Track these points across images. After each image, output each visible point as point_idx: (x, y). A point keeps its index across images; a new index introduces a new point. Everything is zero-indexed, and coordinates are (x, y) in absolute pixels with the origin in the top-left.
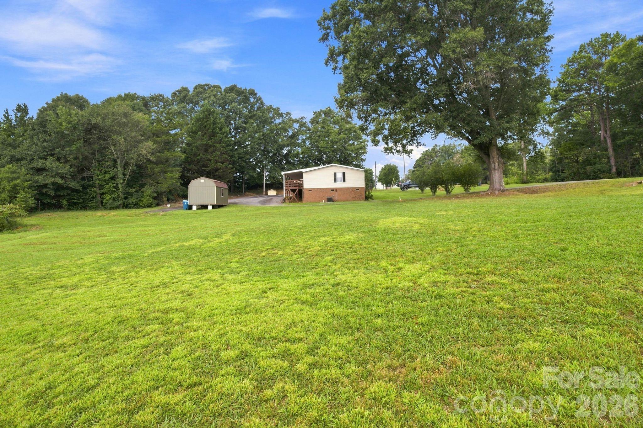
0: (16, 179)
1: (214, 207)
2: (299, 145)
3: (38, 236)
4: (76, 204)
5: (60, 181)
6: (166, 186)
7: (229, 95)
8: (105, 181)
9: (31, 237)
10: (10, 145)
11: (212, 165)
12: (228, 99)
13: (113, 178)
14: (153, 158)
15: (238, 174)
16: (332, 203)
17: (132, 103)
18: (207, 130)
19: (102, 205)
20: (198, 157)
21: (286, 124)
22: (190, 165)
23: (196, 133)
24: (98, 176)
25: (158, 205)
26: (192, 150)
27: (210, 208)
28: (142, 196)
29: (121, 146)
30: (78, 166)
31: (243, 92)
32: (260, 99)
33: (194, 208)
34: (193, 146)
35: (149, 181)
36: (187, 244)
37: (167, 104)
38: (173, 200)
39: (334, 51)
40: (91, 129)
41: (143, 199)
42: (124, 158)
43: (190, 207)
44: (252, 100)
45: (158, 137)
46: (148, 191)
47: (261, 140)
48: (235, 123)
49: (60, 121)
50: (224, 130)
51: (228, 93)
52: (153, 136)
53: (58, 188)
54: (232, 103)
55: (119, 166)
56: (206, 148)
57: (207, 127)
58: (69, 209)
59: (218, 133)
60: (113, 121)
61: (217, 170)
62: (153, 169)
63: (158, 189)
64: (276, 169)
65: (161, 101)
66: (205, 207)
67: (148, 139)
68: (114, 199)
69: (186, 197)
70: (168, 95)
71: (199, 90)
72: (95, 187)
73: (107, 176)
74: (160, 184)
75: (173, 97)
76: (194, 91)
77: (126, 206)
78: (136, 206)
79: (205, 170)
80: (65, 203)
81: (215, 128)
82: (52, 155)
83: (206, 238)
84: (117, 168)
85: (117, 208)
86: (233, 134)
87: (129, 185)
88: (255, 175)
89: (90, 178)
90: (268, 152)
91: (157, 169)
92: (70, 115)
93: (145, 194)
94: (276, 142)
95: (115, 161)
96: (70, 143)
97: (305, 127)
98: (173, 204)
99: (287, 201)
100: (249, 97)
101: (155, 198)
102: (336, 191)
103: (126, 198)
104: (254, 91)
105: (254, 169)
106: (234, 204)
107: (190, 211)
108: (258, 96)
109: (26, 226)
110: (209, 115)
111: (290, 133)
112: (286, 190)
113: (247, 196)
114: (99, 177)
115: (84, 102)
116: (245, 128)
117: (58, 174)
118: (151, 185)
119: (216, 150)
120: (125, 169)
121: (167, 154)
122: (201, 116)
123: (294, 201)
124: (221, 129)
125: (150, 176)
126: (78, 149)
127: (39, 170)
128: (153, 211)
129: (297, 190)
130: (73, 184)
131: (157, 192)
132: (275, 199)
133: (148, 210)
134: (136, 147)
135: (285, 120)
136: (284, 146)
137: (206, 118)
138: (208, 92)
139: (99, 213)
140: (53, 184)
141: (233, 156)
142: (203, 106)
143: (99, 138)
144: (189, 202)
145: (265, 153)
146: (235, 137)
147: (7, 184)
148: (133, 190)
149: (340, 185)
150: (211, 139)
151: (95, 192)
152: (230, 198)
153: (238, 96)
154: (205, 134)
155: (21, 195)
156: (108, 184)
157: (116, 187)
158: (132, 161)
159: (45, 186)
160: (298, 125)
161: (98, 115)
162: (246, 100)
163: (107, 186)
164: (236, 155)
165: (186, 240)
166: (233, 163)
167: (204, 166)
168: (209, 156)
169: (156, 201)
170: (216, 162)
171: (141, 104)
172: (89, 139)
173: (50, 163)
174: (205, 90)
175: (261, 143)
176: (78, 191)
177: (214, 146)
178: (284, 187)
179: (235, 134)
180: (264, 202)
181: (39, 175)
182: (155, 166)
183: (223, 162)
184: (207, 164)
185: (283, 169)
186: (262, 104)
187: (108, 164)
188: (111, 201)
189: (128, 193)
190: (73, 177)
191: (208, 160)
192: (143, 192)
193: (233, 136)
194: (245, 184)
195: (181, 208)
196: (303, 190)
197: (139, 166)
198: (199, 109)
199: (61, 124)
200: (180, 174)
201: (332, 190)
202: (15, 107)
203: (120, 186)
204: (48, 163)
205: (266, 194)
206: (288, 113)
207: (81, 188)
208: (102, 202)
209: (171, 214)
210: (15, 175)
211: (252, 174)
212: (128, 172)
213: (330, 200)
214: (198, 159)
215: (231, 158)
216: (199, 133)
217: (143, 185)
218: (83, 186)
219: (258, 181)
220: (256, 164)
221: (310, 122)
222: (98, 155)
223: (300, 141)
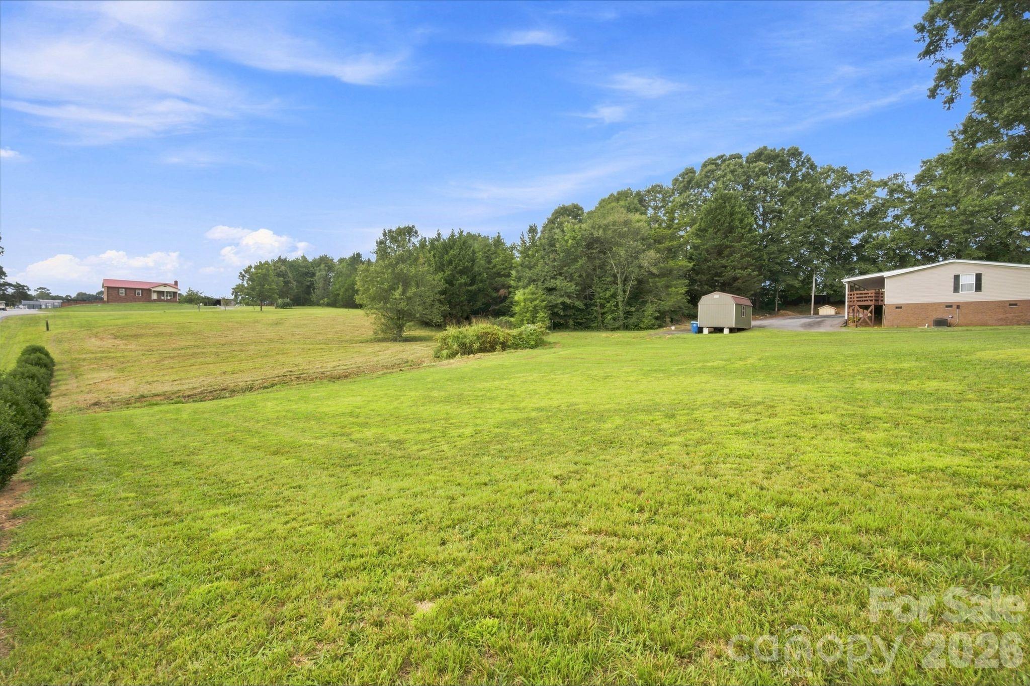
0: (536, 299)
1: (732, 330)
2: (886, 227)
3: (566, 352)
4: (580, 324)
5: (568, 301)
6: (670, 303)
7: (754, 164)
8: (605, 299)
9: (561, 353)
10: (527, 267)
11: (729, 274)
12: (753, 171)
13: (614, 296)
14: (655, 271)
15: (768, 283)
16: (944, 328)
17: (627, 202)
18: (722, 225)
19: (602, 326)
20: (710, 264)
21: (860, 192)
22: (697, 275)
23: (705, 230)
24: (599, 293)
25: (660, 326)
26: (700, 254)
27: (726, 331)
28: (644, 316)
29: (622, 259)
30: (581, 284)
31: (778, 156)
32: (809, 160)
33: (706, 331)
34: (702, 250)
35: (650, 298)
36: (709, 364)
37: (666, 195)
38: (678, 321)
39: (951, 69)
40: (592, 243)
41: (644, 319)
42: (624, 272)
43: (700, 330)
44: (793, 165)
45: (660, 243)
46: (650, 309)
47: (809, 227)
48: (763, 207)
49: (566, 238)
50: (746, 221)
51: (752, 162)
52: (655, 243)
53: (565, 306)
54: (759, 176)
55: (619, 281)
56: (719, 252)
57: (722, 221)
58: (575, 330)
59: (737, 227)
60: (613, 232)
61: (735, 279)
62: (654, 283)
63: (661, 308)
64: (837, 272)
65: (659, 192)
66: (719, 330)
67: (649, 247)
68: (614, 319)
69: (695, 317)
70: (668, 184)
71: (709, 168)
72: (596, 306)
73: (608, 294)
74: (663, 301)
75: (674, 184)
76: (702, 171)
77: (626, 328)
78: (637, 327)
79: (717, 281)
80: (571, 322)
81: (732, 221)
82: (560, 274)
83: (729, 360)
84: (617, 284)
85: (618, 329)
86: (761, 223)
87: (629, 304)
88: (797, 284)
89: (593, 294)
90: (823, 244)
91: (661, 282)
92: (574, 231)
93: (646, 313)
94: (838, 227)
95: (615, 276)
96: (575, 260)
97: (902, 191)
98: (678, 326)
99: (851, 324)
100: (789, 161)
101: (657, 318)
102: (958, 307)
103: (626, 318)
104: (797, 150)
105: (796, 275)
106: (760, 327)
107: (700, 335)
108: (804, 156)
109: (550, 343)
110: (725, 203)
111: (868, 208)
112: (849, 307)
113: (783, 315)
114: (601, 294)
115: (579, 210)
116: (780, 212)
117: (566, 293)
118: (652, 303)
119: (734, 252)
120: (625, 285)
121: (671, 263)
122: (713, 206)
123: (865, 324)
124: (741, 221)
125: (651, 292)
126: (582, 266)
127: (550, 290)
128: (657, 334)
129: (873, 307)
130: (579, 304)
131: (659, 312)
132: (829, 322)
133: (652, 332)
134: (637, 258)
135: (858, 186)
136: (854, 232)
137: (720, 209)
138: (723, 168)
139: (604, 335)
140: (563, 303)
141: (760, 258)
142: (715, 190)
143: (600, 252)
144: (699, 323)
145: (817, 247)
146: (763, 227)
147: (530, 305)
148: (633, 309)
149: (967, 295)
150: (727, 236)
151: (596, 311)
152: (755, 319)
153: (769, 163)
154: (719, 230)
155: (541, 314)
156: (608, 302)
157: (617, 306)
158: (633, 276)
159: (556, 306)
160: (886, 190)
161: (600, 227)
162: (783, 165)
163: (608, 305)
164: (765, 257)
165: (707, 361)
166: (760, 268)
167: (717, 275)
168: (723, 262)
169: (658, 322)
170: (734, 268)
171: (636, 201)
172: (592, 254)
173: (559, 283)
174: (717, 165)
175: (808, 233)
176: (581, 310)
177: (731, 247)
178: (846, 303)
179: (764, 222)
180: (810, 325)
181: (551, 295)
182: (657, 279)
183: (744, 268)
184: (721, 273)
185: (850, 272)
186: (813, 167)
187: (608, 280)
188: (612, 321)
189: (628, 312)
190: (578, 297)
191: (723, 267)
192: (643, 311)
193: (759, 226)
194: (781, 297)
195: (689, 331)
196: (884, 307)
197: (640, 282)
198: (709, 195)
199: (567, 241)
200: (685, 289)
201: (949, 306)
202: (528, 228)
203: (620, 304)
204: (558, 282)
205: (816, 313)
206: (863, 172)
207: (584, 307)
208: (603, 322)
209: (678, 338)
210: (535, 296)
211: (791, 283)
212: (629, 289)
213: (941, 323)
214: (709, 267)
215: (757, 262)
216: (710, 231)
217: (645, 303)
218: (585, 305)
219: (802, 293)
220: (798, 266)
221: (913, 182)
222: (598, 272)
223: (889, 219)
